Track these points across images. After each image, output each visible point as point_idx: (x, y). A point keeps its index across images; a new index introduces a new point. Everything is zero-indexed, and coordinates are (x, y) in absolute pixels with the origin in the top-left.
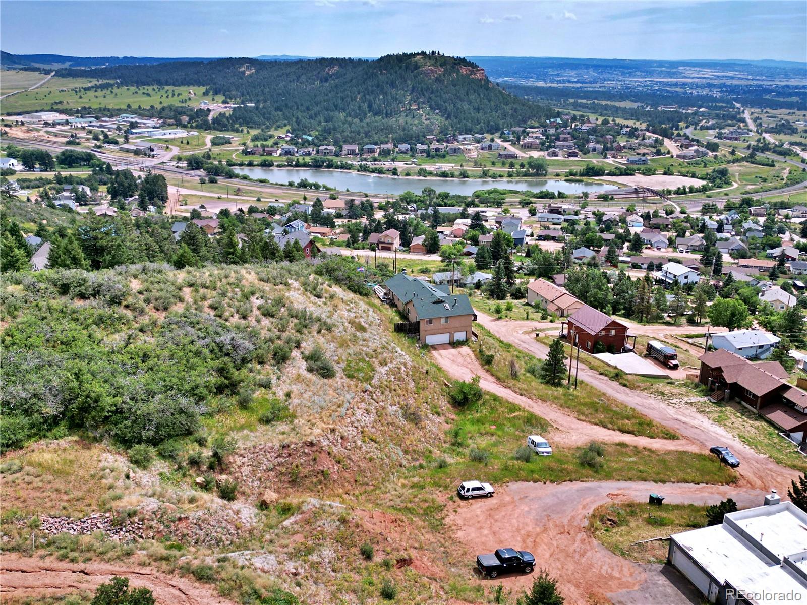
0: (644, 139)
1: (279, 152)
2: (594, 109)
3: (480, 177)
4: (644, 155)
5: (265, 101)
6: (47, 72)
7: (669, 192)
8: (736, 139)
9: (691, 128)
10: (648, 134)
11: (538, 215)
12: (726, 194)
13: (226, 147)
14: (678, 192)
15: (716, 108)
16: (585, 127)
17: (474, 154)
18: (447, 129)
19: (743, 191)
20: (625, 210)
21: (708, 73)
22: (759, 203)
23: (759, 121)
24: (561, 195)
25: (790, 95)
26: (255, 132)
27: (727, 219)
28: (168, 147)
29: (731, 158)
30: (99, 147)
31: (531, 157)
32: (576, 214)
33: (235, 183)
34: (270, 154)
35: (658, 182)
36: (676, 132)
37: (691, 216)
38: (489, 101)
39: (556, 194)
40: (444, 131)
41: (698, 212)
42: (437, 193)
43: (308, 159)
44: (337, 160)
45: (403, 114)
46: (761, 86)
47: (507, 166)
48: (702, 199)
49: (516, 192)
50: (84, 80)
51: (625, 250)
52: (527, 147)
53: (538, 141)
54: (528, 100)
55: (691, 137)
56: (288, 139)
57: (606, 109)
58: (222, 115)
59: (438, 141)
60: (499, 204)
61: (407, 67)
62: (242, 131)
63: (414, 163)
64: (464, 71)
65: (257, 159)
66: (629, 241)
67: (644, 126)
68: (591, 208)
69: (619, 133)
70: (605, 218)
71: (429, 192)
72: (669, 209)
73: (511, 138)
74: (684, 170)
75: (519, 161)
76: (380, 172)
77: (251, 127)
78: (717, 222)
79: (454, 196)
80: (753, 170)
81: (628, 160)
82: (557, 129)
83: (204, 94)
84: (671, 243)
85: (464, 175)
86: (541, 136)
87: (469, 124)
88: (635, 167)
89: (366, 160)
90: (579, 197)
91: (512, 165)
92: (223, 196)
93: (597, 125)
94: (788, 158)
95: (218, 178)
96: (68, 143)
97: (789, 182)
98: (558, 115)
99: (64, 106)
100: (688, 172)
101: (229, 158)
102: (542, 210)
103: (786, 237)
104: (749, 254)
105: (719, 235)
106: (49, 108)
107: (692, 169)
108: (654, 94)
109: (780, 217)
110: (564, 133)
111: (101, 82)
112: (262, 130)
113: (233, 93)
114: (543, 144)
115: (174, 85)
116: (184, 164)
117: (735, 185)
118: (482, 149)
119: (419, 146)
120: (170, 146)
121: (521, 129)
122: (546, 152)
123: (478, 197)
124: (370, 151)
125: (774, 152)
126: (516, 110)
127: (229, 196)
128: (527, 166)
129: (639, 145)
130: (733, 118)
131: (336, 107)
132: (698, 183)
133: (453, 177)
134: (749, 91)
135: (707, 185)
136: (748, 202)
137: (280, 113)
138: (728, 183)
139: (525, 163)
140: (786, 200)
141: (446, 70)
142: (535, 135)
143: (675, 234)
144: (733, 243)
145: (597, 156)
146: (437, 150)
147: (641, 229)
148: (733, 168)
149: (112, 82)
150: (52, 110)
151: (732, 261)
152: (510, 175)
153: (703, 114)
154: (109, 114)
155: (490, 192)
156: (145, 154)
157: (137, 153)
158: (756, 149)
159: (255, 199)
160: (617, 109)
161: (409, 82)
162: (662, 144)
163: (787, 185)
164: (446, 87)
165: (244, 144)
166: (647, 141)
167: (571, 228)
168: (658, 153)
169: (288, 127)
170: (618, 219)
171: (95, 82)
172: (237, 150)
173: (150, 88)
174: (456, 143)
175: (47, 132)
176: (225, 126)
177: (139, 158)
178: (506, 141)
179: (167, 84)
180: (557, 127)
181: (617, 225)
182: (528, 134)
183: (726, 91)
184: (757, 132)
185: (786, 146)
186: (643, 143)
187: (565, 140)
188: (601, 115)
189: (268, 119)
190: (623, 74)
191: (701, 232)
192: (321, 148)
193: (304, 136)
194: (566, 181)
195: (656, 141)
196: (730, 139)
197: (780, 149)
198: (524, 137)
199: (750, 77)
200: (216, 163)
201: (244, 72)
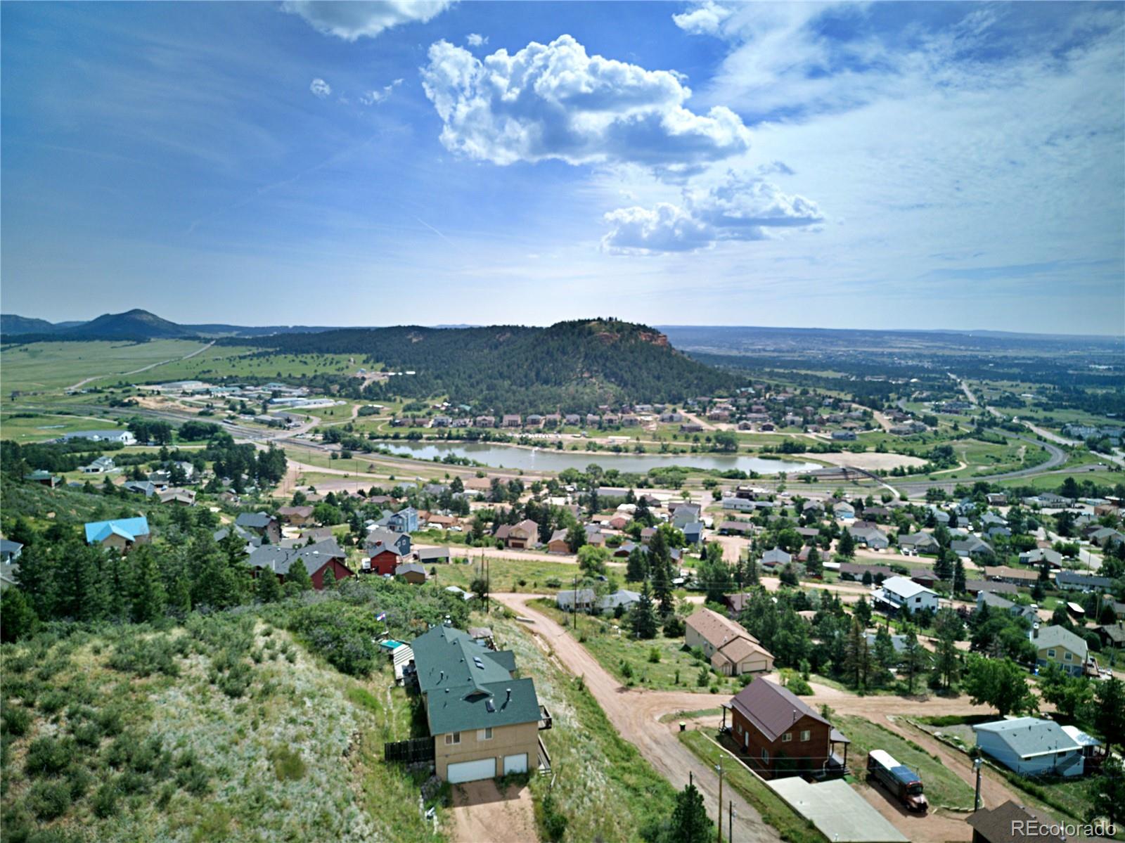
0: (850, 411)
1: (431, 422)
2: (793, 378)
3: (660, 453)
4: (851, 429)
5: (427, 369)
6: (207, 341)
7: (884, 473)
8: (957, 412)
9: (904, 399)
10: (854, 406)
11: (724, 499)
12: (954, 477)
13: (374, 418)
14: (895, 473)
15: (929, 379)
16: (781, 398)
17: (653, 427)
18: (624, 398)
19: (974, 473)
20: (831, 496)
21: (917, 344)
22: (998, 489)
23: (979, 394)
24: (754, 475)
25: (1011, 366)
26: (408, 402)
27: (960, 509)
28: (308, 418)
29: (953, 433)
30: (233, 418)
31: (719, 430)
32: (771, 500)
33: (373, 458)
34: (421, 425)
35: (869, 460)
36: (886, 405)
37: (914, 504)
38: (671, 369)
39: (748, 474)
40: (619, 401)
41: (922, 498)
42: (604, 471)
43: (462, 432)
44: (495, 433)
45: (575, 382)
46: (976, 357)
47: (691, 439)
48: (925, 483)
49: (700, 471)
50: (244, 348)
51: (833, 550)
52: (716, 419)
53: (727, 413)
54: (718, 369)
55: (905, 409)
56: (443, 408)
57: (806, 379)
58: (376, 384)
59: (612, 411)
60: (677, 485)
61: (580, 334)
62: (395, 400)
63: (584, 436)
64: (643, 338)
65: (404, 431)
66: (838, 537)
67: (849, 397)
68: (789, 493)
69: (820, 405)
70: (806, 506)
71: (595, 470)
72: (885, 493)
73: (696, 409)
74: (900, 448)
75: (706, 434)
76: (543, 445)
77: (405, 397)
78: (948, 512)
79: (624, 475)
80: (981, 448)
81: (833, 435)
82: (749, 399)
83: (364, 362)
84: (892, 541)
85: (640, 450)
86: (730, 407)
87: (648, 393)
88: (842, 443)
89: (528, 431)
90: (776, 478)
91: (696, 439)
92: (351, 474)
93: (795, 396)
94: (1020, 434)
95: (352, 452)
96: (201, 414)
97: (1028, 463)
98: (750, 384)
99: (213, 375)
100: (905, 450)
101: (373, 430)
102: (728, 493)
103: (1040, 534)
104: (997, 559)
105: (953, 532)
106: (194, 377)
107: (910, 446)
108: (859, 364)
109: (1026, 507)
110: (756, 404)
111: (260, 350)
112: (418, 399)
113: (395, 360)
114: (733, 415)
115: (335, 353)
116: (320, 437)
117: (963, 466)
118: (663, 420)
119: (590, 417)
120: (311, 417)
121: (707, 399)
122: (737, 425)
123: (653, 475)
124: (535, 422)
125: (1004, 427)
126: (701, 379)
127: (359, 474)
128: (714, 441)
129: (845, 418)
130: (950, 389)
131: (501, 374)
132: (918, 463)
133: (627, 451)
134: (964, 362)
135: (929, 464)
136: (982, 488)
137: (439, 381)
138: (956, 464)
139: (711, 436)
140: (1030, 486)
141: (623, 336)
142: (723, 406)
143: (897, 528)
144: (973, 543)
145: (796, 429)
146: (611, 421)
147: (853, 521)
148: (958, 446)
149: (270, 350)
150: (197, 379)
151: (976, 568)
152: (694, 451)
153: (915, 384)
154: (255, 382)
155: (668, 470)
156: (280, 426)
157: (271, 424)
158: (981, 424)
159: (388, 477)
160: (819, 379)
161: (582, 349)
162: (871, 416)
163: (1026, 466)
164: (623, 353)
165: (393, 414)
166: (854, 414)
167: (763, 519)
168: (868, 427)
169: (446, 396)
170: (823, 507)
171: (255, 350)
172: (384, 421)
173: (309, 356)
174: (632, 414)
175: (183, 403)
176: (377, 394)
177: (272, 430)
178: (689, 412)
179: (328, 351)
180: (749, 397)
181: (821, 515)
182: (715, 404)
183: (939, 362)
184: (979, 404)
185: (1015, 421)
186: (848, 415)
187: (758, 411)
188: (800, 385)
189: (425, 388)
190: (824, 342)
191: (929, 525)
192: (479, 419)
193: (462, 406)
194: (762, 458)
195: (865, 413)
196: (950, 412)
197: (1009, 424)
198: (712, 408)
199: (962, 347)
200: (357, 435)
201: (411, 340)
